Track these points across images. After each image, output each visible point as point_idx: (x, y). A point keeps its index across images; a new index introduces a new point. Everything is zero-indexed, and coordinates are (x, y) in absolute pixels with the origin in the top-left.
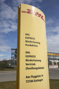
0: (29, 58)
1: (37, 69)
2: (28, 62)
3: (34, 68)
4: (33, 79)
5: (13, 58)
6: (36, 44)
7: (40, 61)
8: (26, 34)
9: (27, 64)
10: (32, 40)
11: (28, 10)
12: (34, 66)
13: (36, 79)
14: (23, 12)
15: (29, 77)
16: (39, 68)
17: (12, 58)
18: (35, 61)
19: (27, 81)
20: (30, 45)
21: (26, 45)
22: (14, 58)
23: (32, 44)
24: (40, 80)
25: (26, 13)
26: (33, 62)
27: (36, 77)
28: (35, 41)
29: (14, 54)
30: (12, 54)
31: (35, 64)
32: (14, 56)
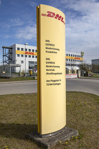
0: (49, 65)
1: (56, 74)
2: (49, 68)
3: (53, 74)
4: (53, 83)
5: (6, 62)
6: (56, 51)
7: (59, 67)
8: (46, 41)
9: (47, 70)
10: (52, 47)
11: (48, 12)
12: (53, 72)
13: (55, 83)
14: (43, 15)
15: (49, 81)
16: (58, 74)
17: (4, 62)
18: (55, 67)
19: (48, 85)
20: (50, 52)
21: (46, 51)
22: (8, 62)
23: (52, 50)
24: (58, 84)
25: (46, 17)
26: (53, 68)
27: (55, 81)
28: (54, 47)
29: (8, 55)
30: (4, 56)
31: (54, 70)
32: (7, 58)
